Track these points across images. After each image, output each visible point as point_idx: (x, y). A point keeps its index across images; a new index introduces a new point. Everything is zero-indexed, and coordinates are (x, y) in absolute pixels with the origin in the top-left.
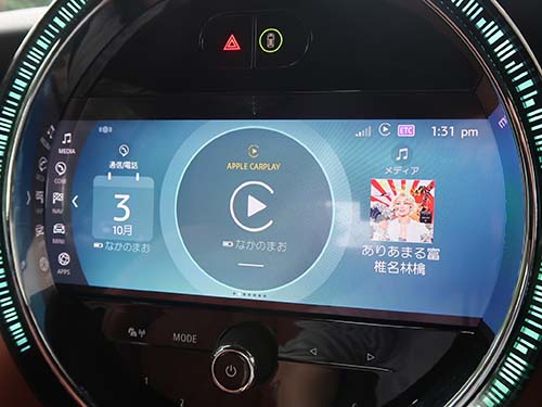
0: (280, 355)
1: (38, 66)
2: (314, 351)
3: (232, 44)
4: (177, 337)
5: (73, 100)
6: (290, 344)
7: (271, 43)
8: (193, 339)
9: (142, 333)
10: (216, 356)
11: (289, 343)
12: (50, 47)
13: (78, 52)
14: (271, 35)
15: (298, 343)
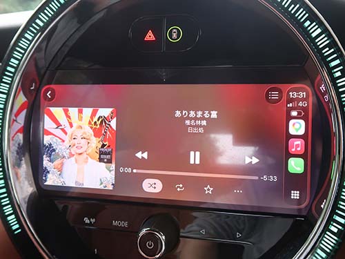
0: (181, 234)
1: (26, 50)
2: (203, 232)
3: (150, 36)
4: (115, 223)
5: (48, 71)
6: (188, 228)
7: (175, 36)
8: (126, 224)
9: (93, 221)
10: (141, 235)
11: (188, 226)
12: (34, 38)
13: (51, 41)
14: (175, 30)
15: (193, 227)
